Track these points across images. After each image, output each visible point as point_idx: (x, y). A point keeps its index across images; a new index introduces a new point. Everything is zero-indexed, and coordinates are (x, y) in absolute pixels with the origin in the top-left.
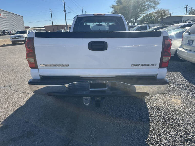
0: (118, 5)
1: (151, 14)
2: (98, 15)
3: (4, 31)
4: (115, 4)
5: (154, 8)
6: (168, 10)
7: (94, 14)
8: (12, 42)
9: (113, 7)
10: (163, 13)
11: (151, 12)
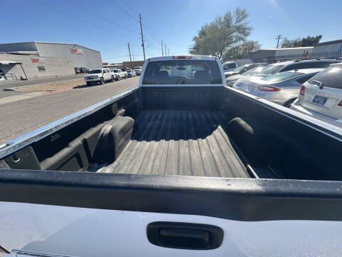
0: (201, 37)
1: (237, 47)
2: (179, 57)
3: (82, 69)
4: (197, 36)
5: (243, 40)
6: (257, 42)
7: (173, 57)
8: (87, 82)
9: (195, 39)
10: (252, 45)
11: (237, 45)
